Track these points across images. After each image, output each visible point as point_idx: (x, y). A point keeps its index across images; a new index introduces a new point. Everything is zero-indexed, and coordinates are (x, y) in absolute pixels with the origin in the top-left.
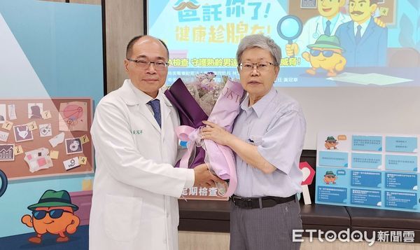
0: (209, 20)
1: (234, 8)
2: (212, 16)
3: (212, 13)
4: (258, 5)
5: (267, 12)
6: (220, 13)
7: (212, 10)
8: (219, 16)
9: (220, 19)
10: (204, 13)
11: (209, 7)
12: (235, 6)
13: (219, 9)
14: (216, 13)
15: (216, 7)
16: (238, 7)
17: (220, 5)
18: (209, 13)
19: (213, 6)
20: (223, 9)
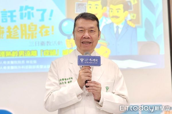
0: (6, 21)
1: (25, 13)
2: (9, 19)
3: (9, 16)
4: (44, 11)
5: (51, 15)
6: (15, 16)
7: (9, 14)
8: (14, 19)
9: (15, 21)
10: (2, 17)
11: (6, 12)
12: (26, 11)
13: (14, 14)
14: (12, 16)
15: (12, 12)
16: (29, 13)
17: (15, 11)
18: (6, 17)
19: (9, 12)
20: (17, 14)
